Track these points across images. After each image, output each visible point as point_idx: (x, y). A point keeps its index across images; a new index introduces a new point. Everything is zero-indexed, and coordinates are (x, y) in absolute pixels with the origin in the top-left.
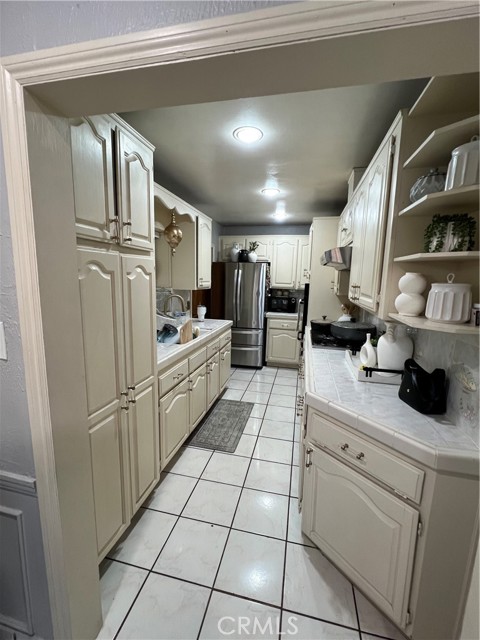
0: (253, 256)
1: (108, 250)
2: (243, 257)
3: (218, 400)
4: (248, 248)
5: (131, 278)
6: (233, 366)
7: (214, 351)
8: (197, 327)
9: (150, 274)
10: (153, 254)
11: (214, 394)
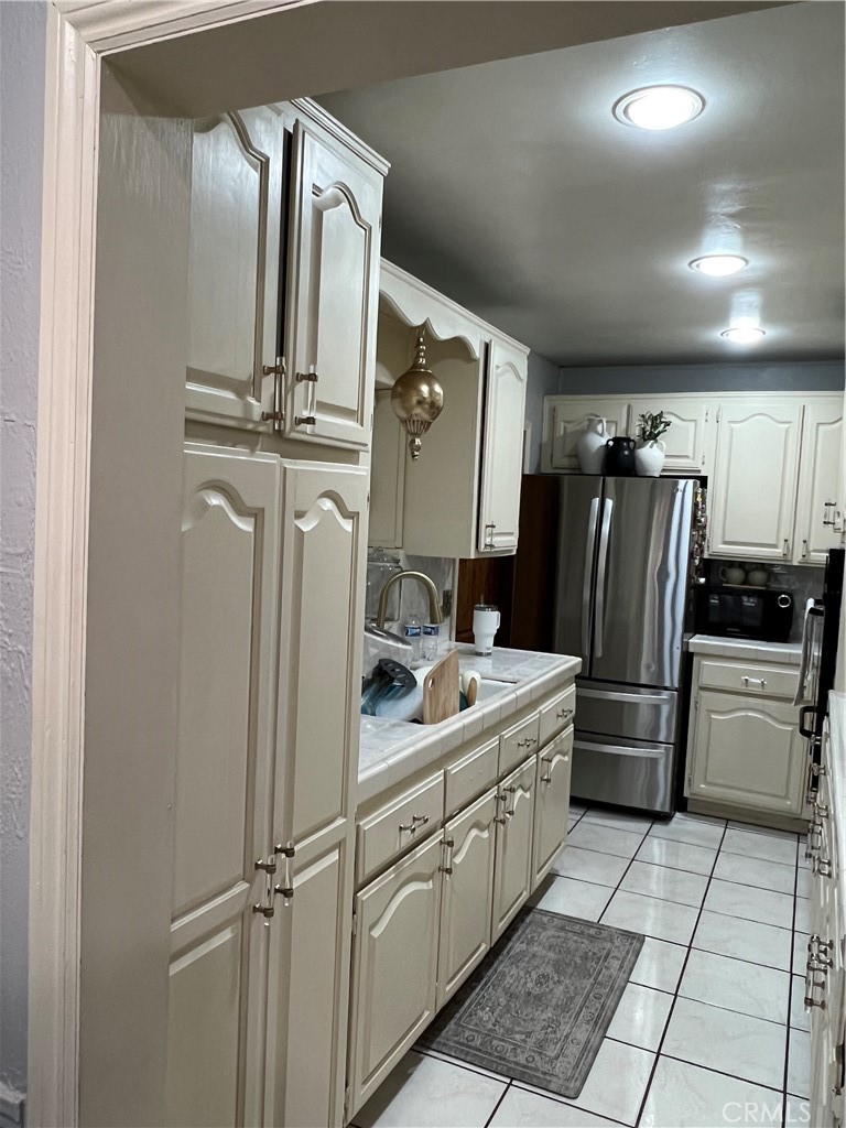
0: (653, 457)
1: (253, 451)
2: (620, 460)
3: (527, 910)
4: (635, 432)
5: (306, 526)
6: (576, 802)
7: (523, 751)
8: (473, 672)
9: (353, 516)
10: (366, 458)
11: (516, 891)
